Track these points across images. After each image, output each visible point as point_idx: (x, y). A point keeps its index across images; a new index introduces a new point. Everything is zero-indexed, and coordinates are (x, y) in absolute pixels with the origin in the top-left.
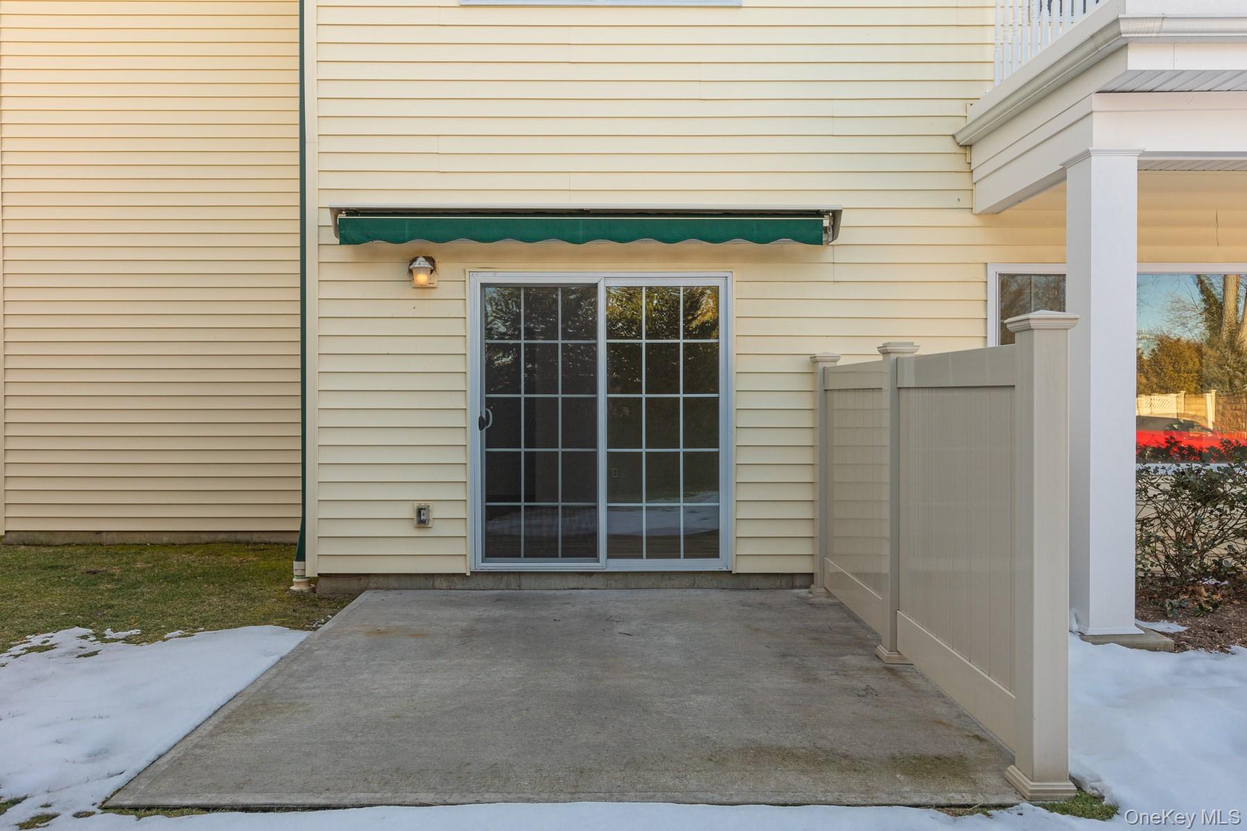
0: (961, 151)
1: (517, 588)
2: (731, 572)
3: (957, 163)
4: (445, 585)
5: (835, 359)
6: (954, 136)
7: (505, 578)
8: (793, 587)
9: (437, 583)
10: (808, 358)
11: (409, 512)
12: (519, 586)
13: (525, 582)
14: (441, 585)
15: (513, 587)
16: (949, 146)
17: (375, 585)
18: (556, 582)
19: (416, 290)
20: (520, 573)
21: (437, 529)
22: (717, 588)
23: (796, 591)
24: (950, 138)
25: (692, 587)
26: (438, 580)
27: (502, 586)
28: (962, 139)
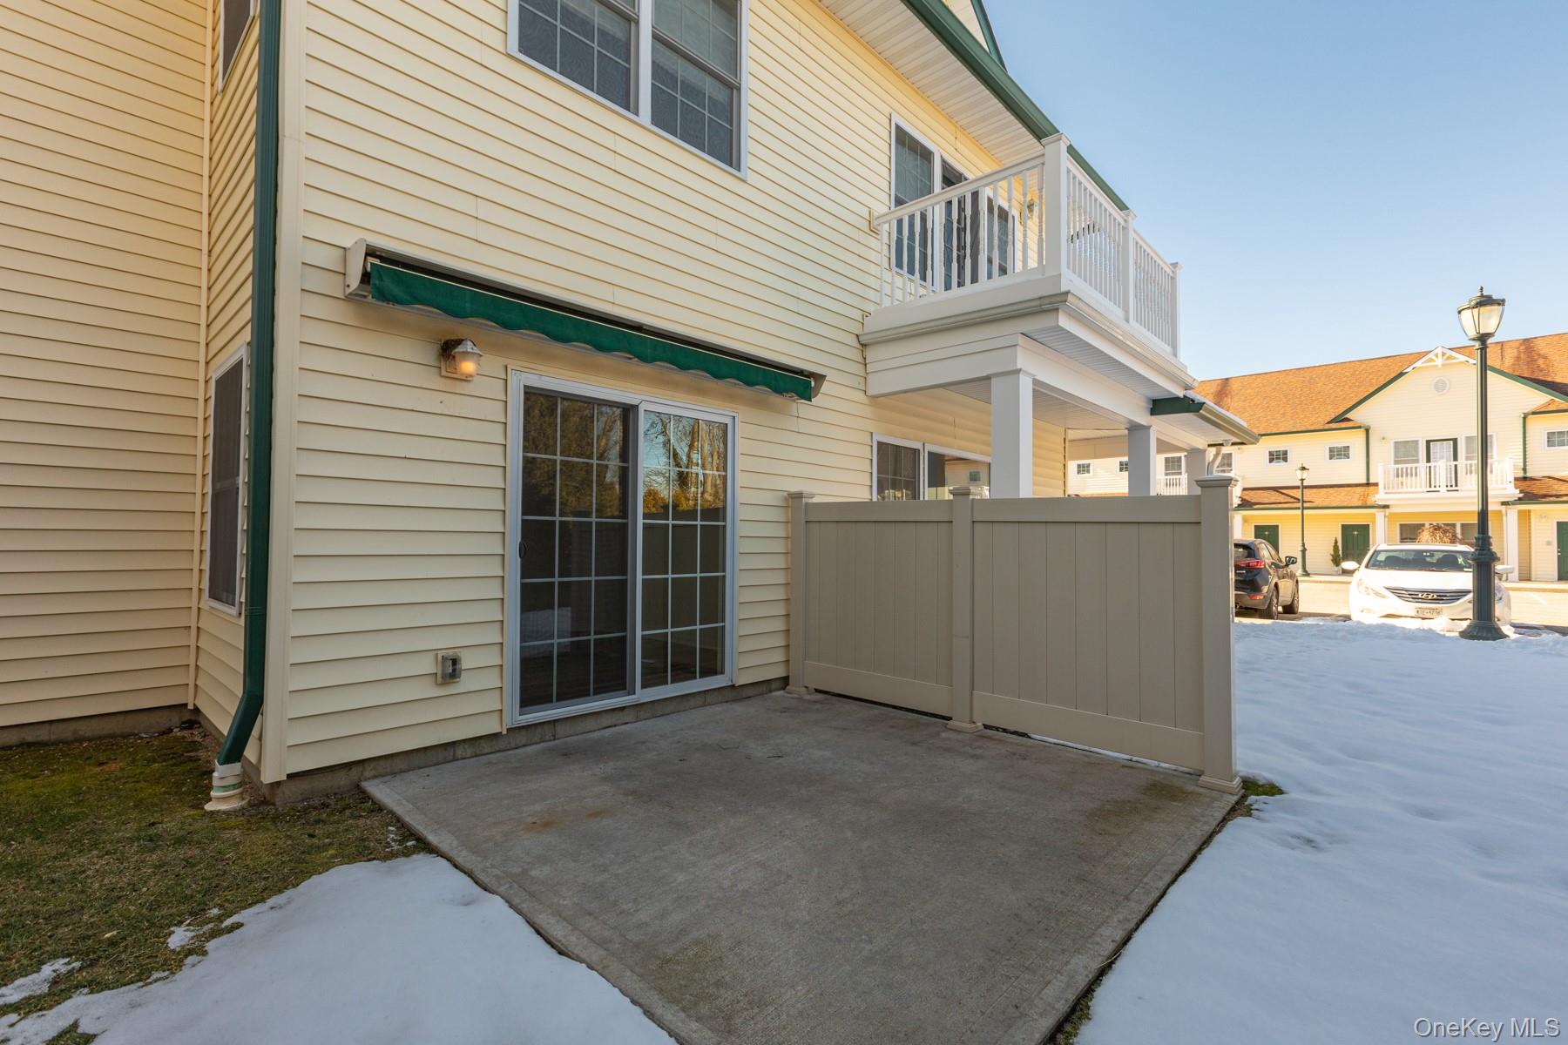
0: (859, 346)
1: (552, 738)
2: (733, 685)
3: (856, 356)
4: (469, 752)
5: (812, 496)
6: (857, 336)
7: (539, 730)
8: (771, 691)
9: (459, 752)
10: (785, 494)
11: (428, 666)
12: (554, 736)
13: (560, 730)
14: (464, 754)
15: (547, 738)
16: (853, 341)
17: (374, 772)
18: (591, 724)
19: (443, 380)
20: (555, 721)
21: (466, 682)
22: (722, 702)
23: (774, 694)
24: (855, 336)
25: (704, 705)
26: (461, 746)
27: (536, 739)
28: (863, 339)
